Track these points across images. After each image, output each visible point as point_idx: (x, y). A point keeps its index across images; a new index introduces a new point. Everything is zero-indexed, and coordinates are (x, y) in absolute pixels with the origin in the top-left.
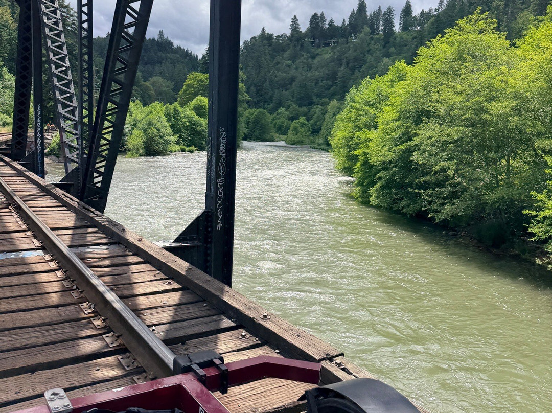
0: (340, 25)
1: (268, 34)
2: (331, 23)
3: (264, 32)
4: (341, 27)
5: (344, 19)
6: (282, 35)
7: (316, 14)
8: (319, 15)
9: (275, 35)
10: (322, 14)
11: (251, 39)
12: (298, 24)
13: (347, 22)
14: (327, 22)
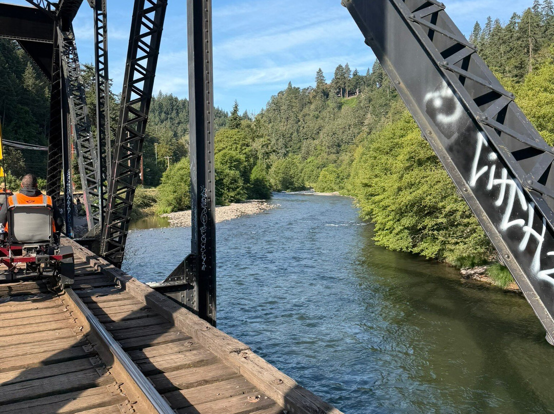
0: (365, 74)
1: (295, 87)
2: (355, 74)
3: (291, 87)
4: (366, 76)
5: (369, 69)
6: (308, 88)
7: (340, 66)
8: (344, 67)
9: (301, 88)
10: (347, 66)
11: (279, 93)
12: (323, 77)
13: (371, 72)
14: (352, 73)
